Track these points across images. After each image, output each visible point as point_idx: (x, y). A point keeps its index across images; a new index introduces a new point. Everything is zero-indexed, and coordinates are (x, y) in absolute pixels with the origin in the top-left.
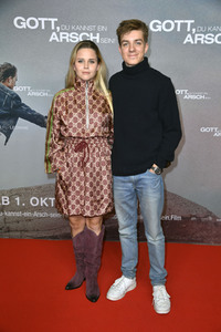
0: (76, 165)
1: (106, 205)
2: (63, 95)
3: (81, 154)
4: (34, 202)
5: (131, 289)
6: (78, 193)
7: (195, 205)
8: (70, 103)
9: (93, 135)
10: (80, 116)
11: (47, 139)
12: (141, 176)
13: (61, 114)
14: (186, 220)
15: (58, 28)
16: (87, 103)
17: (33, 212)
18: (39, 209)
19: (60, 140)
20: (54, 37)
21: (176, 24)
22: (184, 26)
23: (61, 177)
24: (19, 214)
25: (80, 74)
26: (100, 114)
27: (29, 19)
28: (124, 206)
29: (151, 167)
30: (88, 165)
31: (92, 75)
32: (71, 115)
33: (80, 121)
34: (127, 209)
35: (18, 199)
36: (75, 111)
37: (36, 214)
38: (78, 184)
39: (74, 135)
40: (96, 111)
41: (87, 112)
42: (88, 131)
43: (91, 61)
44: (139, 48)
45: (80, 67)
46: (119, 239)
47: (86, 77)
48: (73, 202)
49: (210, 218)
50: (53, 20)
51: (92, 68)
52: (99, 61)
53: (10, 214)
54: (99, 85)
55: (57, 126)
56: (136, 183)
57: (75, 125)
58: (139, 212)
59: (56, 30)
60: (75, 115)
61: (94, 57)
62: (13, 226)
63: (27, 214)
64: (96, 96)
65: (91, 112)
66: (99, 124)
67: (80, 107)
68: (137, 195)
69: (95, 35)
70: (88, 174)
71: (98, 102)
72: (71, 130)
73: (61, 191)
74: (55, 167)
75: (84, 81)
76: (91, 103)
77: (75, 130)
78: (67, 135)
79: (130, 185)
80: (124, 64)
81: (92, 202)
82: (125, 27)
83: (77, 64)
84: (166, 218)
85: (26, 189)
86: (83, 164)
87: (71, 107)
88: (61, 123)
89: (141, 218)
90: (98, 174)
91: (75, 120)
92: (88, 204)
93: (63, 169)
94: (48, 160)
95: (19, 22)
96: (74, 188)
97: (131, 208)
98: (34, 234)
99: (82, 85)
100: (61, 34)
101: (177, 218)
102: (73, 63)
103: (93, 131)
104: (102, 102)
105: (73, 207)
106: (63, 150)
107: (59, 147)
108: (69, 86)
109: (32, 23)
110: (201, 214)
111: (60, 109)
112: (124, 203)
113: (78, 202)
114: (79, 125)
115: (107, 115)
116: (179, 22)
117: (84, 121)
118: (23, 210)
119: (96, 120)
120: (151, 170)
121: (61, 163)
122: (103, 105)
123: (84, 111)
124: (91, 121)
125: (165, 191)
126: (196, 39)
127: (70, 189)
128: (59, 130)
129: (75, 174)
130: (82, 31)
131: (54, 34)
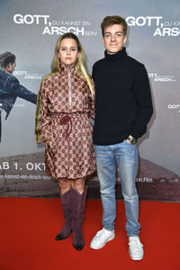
0: (61, 136)
2: (50, 78)
3: (66, 127)
4: (30, 166)
5: (110, 239)
6: (63, 159)
7: (164, 169)
8: (56, 85)
10: (64, 95)
11: (37, 115)
12: (119, 145)
13: (48, 94)
14: (156, 181)
15: (50, 23)
16: (70, 84)
17: (29, 175)
18: (34, 172)
20: (46, 31)
21: (147, 20)
22: (154, 21)
23: (49, 146)
24: (17, 177)
26: (80, 94)
27: (26, 16)
29: (127, 138)
30: (71, 135)
32: (56, 95)
33: (64, 99)
34: (107, 173)
35: (16, 164)
36: (60, 91)
37: (31, 177)
38: (63, 151)
39: (59, 111)
40: (77, 91)
41: (70, 92)
42: (71, 108)
46: (100, 197)
47: (68, 62)
48: (60, 167)
49: (177, 180)
50: (46, 17)
51: (73, 55)
52: (79, 49)
53: (9, 177)
54: (80, 70)
55: (45, 105)
56: (115, 151)
57: (60, 103)
58: (117, 175)
59: (48, 25)
60: (60, 95)
62: (12, 187)
63: (23, 177)
64: (77, 78)
65: (73, 92)
66: (80, 102)
67: (64, 88)
68: (115, 162)
69: (80, 29)
70: (71, 143)
71: (79, 84)
72: (56, 107)
73: (49, 158)
74: (44, 138)
75: (67, 66)
76: (73, 84)
77: (60, 107)
78: (53, 111)
79: (110, 153)
81: (75, 167)
84: (140, 180)
85: (23, 156)
86: (67, 135)
87: (56, 88)
89: (119, 180)
90: (80, 143)
91: (60, 99)
92: (71, 168)
93: (50, 140)
94: (38, 132)
95: (18, 19)
96: (60, 155)
98: (30, 193)
99: (66, 69)
100: (53, 28)
101: (149, 180)
102: (57, 51)
104: (82, 83)
105: (59, 171)
106: (50, 124)
107: (47, 122)
108: (54, 70)
109: (29, 19)
110: (168, 177)
111: (47, 90)
113: (63, 167)
114: (63, 103)
115: (86, 95)
116: (150, 18)
117: (67, 99)
118: (20, 173)
119: (77, 99)
120: (128, 141)
121: (49, 134)
122: (83, 86)
123: (67, 92)
124: (73, 99)
125: (139, 157)
126: (164, 32)
127: (57, 156)
128: (47, 107)
129: (60, 143)
130: (70, 26)
131: (47, 28)
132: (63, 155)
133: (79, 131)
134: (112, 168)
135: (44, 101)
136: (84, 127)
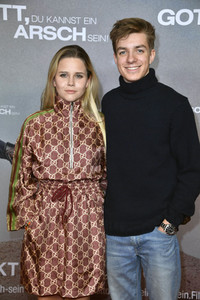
0: (53, 220)
1: (96, 280)
2: (37, 120)
3: (61, 205)
6: (55, 261)
8: (48, 131)
9: (78, 177)
10: (61, 150)
11: (12, 180)
12: (147, 237)
13: (33, 147)
15: (27, 20)
16: (71, 132)
19: (30, 182)
20: (20, 32)
23: (29, 237)
25: (62, 92)
26: (89, 148)
28: (122, 281)
30: (71, 220)
31: (79, 94)
32: (48, 149)
33: (61, 157)
34: (126, 285)
36: (55, 142)
38: (56, 248)
39: (52, 176)
40: (83, 143)
41: (72, 145)
42: (72, 172)
43: (78, 75)
44: (142, 58)
45: (62, 83)
47: (70, 97)
48: (48, 276)
50: (20, 8)
51: (79, 84)
52: (90, 74)
54: (88, 107)
55: (28, 164)
56: (139, 246)
57: (54, 162)
59: (23, 22)
60: (54, 149)
61: (82, 70)
64: (84, 121)
65: (77, 144)
66: (88, 162)
67: (61, 137)
68: (140, 264)
69: (79, 30)
70: (71, 234)
71: (87, 131)
72: (47, 170)
73: (29, 258)
74: (22, 221)
75: (68, 103)
76: (76, 131)
77: (53, 169)
78: (41, 176)
79: (130, 249)
80: (121, 78)
81: (75, 275)
82: (121, 29)
83: (59, 79)
86: (63, 219)
87: (48, 137)
88: (33, 159)
90: (86, 233)
91: (54, 156)
92: (69, 278)
93: (33, 226)
94: (12, 211)
96: (49, 254)
97: (132, 283)
99: (65, 107)
100: (32, 27)
102: (52, 78)
103: (78, 171)
104: (92, 130)
105: (47, 283)
106: (34, 196)
107: (29, 194)
108: (46, 107)
111: (32, 139)
112: (122, 275)
113: (54, 275)
114: (60, 163)
115: (98, 149)
117: (66, 157)
119: (83, 156)
120: (161, 229)
121: (31, 216)
122: (94, 135)
123: (66, 144)
124: (77, 157)
127: (43, 256)
128: (30, 169)
129: (51, 234)
130: (61, 25)
131: (21, 27)
132: (55, 255)
133: (85, 212)
134: (134, 276)
135: (26, 158)
136: (93, 204)
